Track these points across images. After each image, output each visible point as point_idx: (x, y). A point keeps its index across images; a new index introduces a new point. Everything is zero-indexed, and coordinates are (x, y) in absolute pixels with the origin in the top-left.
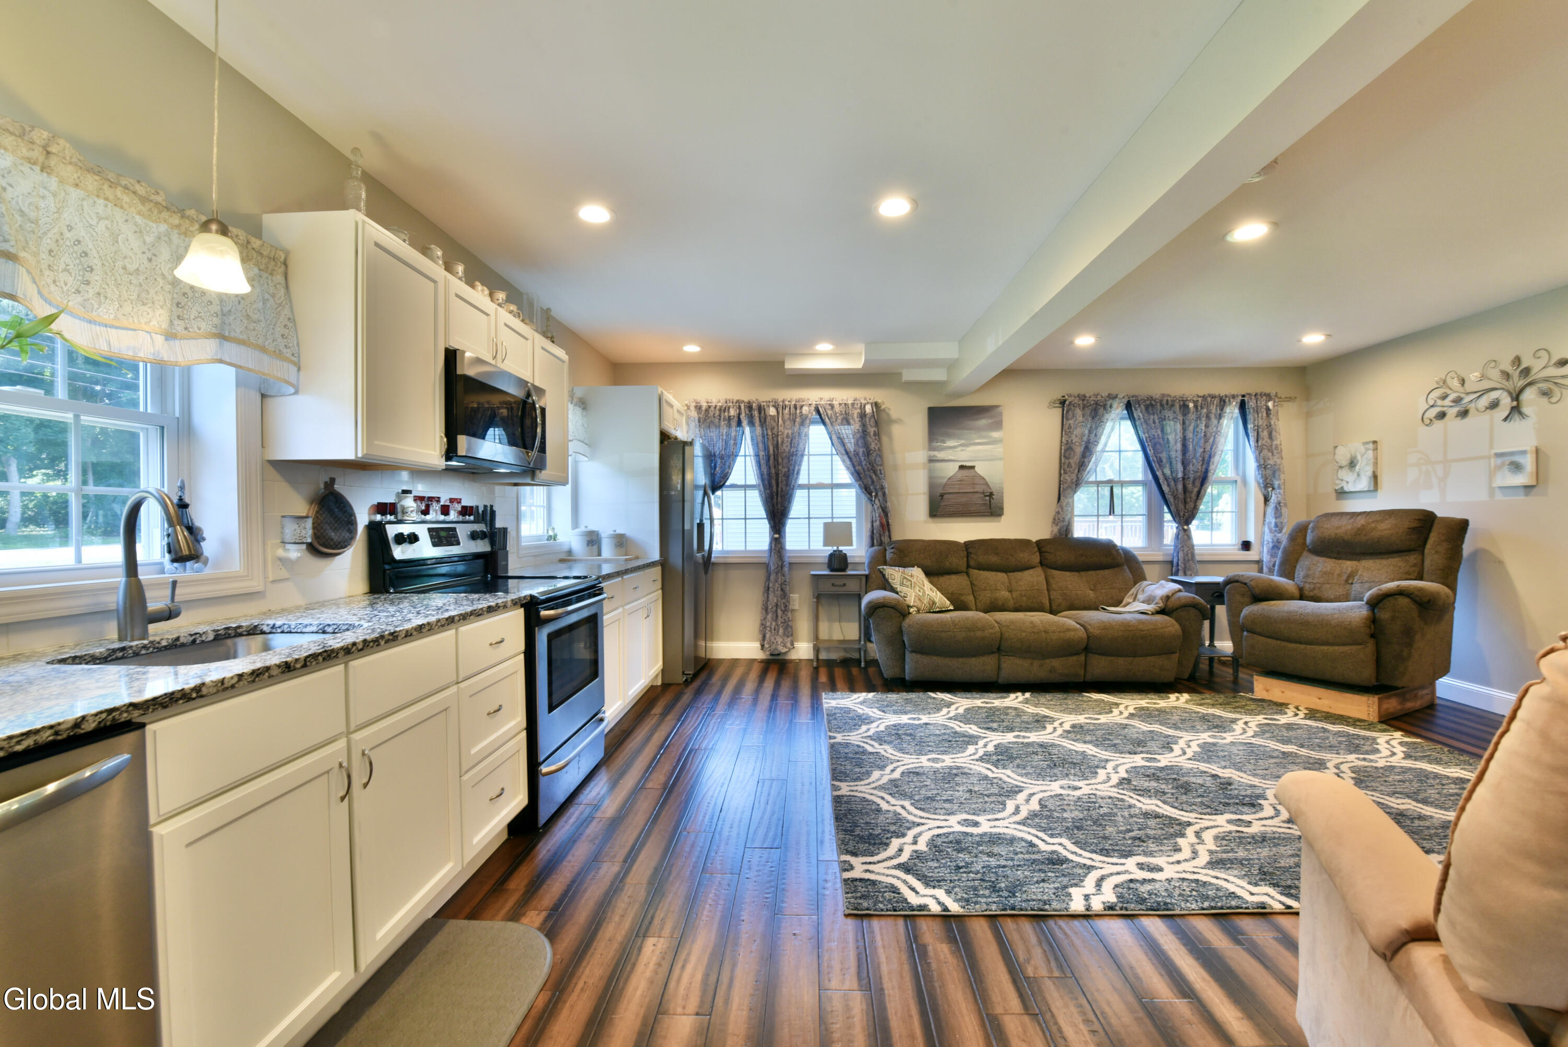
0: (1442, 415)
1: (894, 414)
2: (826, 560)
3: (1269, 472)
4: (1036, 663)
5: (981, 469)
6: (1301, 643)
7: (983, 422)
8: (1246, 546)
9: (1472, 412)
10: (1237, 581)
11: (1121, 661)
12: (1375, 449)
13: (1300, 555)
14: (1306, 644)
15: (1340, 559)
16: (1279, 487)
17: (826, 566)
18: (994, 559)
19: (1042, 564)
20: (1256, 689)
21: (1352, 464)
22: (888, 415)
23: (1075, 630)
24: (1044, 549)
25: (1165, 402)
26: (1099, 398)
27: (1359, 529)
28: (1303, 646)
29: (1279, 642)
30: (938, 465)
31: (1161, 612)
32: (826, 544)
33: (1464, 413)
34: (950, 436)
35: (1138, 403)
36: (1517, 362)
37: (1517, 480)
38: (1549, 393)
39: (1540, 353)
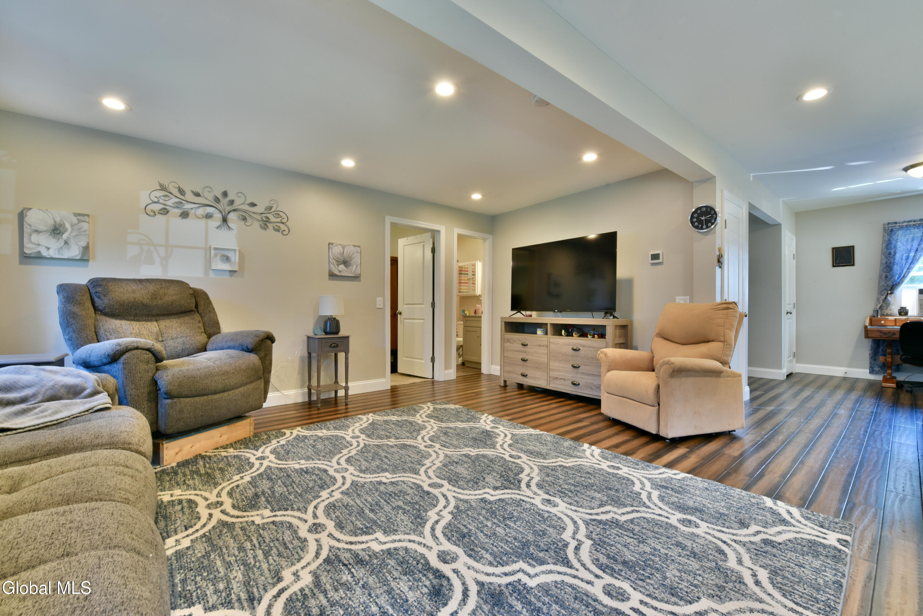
9: (192, 216)
12: (89, 222)
13: (98, 320)
21: (57, 231)
33: (184, 215)
36: (225, 194)
37: (226, 267)
38: (245, 219)
39: (240, 195)
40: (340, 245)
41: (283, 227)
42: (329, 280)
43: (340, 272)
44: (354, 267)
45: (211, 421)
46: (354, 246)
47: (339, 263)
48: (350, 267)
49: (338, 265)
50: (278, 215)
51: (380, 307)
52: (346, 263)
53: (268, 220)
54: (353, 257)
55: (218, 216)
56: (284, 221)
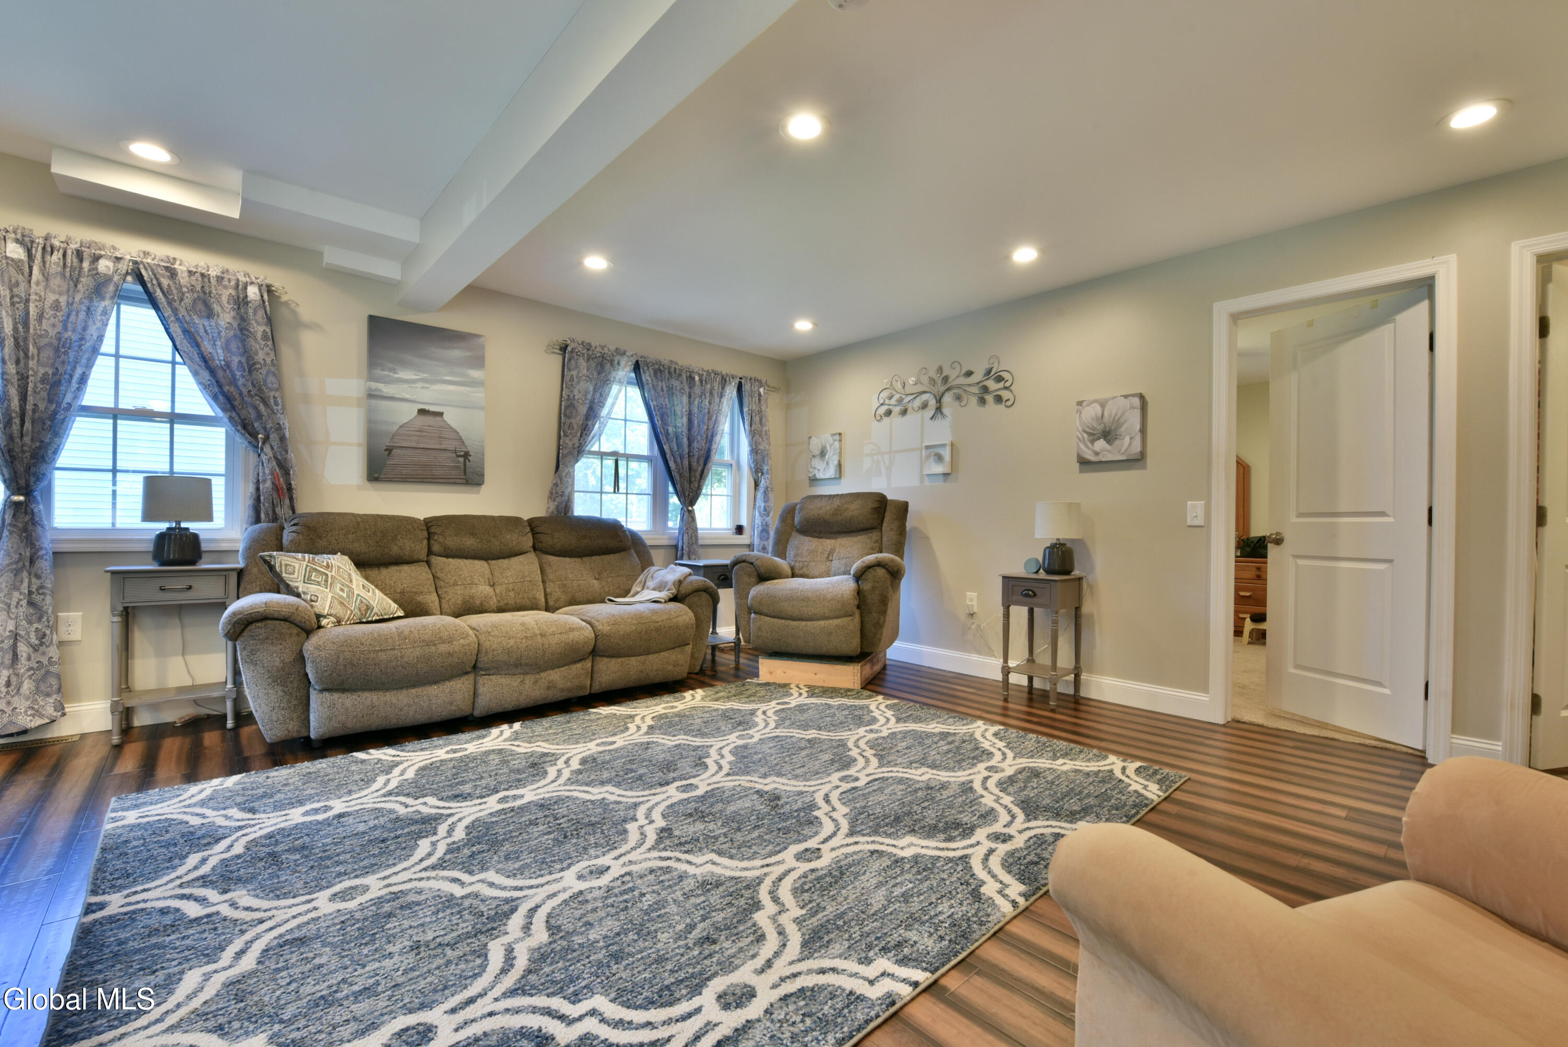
0: (889, 413)
1: (306, 312)
2: (150, 547)
3: (759, 457)
4: (529, 680)
5: (452, 417)
6: (802, 620)
7: (456, 353)
8: (739, 530)
9: (910, 410)
10: (744, 561)
11: (633, 661)
12: (840, 441)
13: (790, 535)
14: (806, 620)
15: (821, 538)
16: (767, 473)
17: (150, 557)
18: (469, 542)
19: (535, 548)
20: (761, 673)
21: (823, 454)
22: (294, 313)
23: (581, 628)
24: (538, 530)
25: (672, 370)
26: (606, 350)
27: (836, 510)
28: (804, 623)
29: (783, 621)
30: (384, 404)
31: (674, 599)
32: (149, 515)
33: (904, 412)
34: (405, 365)
35: (647, 364)
36: (940, 370)
37: (939, 469)
38: (958, 398)
39: (956, 365)
40: (1095, 401)
41: (1005, 394)
42: (1081, 471)
43: (1097, 454)
44: (1127, 440)
45: (789, 650)
46: (1126, 397)
47: (1094, 436)
48: (1117, 442)
49: (1093, 442)
50: (999, 379)
51: (1196, 523)
52: (1108, 435)
53: (985, 389)
54: (1122, 420)
55: (933, 403)
56: (1007, 384)
